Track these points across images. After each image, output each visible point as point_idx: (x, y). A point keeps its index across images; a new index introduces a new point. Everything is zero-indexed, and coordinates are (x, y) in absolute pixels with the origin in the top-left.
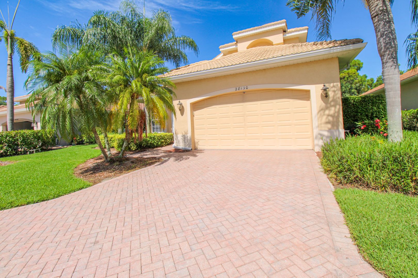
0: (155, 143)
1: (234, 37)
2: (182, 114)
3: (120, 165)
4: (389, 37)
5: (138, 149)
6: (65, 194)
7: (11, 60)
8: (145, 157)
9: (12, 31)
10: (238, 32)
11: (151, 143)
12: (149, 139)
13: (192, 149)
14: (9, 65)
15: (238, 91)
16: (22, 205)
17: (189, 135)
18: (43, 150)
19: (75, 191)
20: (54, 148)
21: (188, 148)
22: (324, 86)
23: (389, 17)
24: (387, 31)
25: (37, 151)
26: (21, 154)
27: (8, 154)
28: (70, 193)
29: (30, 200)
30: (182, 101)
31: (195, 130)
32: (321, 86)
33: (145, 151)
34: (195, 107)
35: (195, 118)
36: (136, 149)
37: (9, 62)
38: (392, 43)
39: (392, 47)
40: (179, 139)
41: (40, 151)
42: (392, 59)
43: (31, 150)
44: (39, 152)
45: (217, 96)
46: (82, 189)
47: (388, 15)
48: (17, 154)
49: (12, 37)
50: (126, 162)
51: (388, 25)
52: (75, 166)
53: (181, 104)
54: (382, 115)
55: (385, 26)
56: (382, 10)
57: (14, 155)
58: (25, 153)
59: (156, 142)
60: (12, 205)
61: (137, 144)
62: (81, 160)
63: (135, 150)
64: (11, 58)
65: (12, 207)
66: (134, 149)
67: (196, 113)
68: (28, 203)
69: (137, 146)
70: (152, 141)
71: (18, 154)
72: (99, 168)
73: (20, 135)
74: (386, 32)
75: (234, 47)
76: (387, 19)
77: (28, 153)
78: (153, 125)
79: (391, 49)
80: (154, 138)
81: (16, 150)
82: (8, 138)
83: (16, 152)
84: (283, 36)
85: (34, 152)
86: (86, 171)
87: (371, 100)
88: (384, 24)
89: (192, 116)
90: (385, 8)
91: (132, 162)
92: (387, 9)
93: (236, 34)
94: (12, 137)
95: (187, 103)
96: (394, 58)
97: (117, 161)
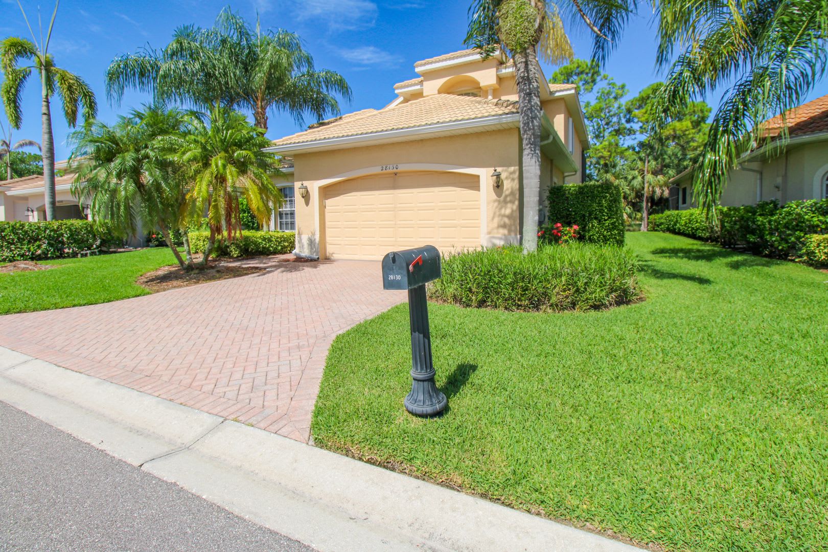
0: (272, 247)
1: (417, 70)
2: (307, 203)
3: (198, 273)
4: (528, 115)
5: (242, 255)
6: (117, 300)
7: (48, 107)
8: (244, 266)
9: (47, 55)
10: (423, 62)
11: (263, 248)
12: (260, 241)
13: (318, 258)
14: (45, 114)
15: (384, 171)
16: (67, 307)
17: (317, 238)
18: (102, 252)
19: (129, 298)
20: (119, 250)
21: (315, 256)
22: (495, 170)
23: (530, 87)
24: (526, 106)
25: (93, 254)
26: (69, 257)
27: (49, 255)
28: (122, 299)
29: (76, 302)
30: (306, 183)
31: (328, 231)
32: (491, 170)
33: (252, 258)
34: (327, 192)
35: (326, 210)
36: (239, 255)
37: (44, 110)
38: (531, 124)
39: (530, 129)
40: (303, 241)
41: (97, 253)
42: (529, 146)
43: (84, 252)
44: (96, 255)
45: (358, 178)
46: (138, 296)
47: (529, 85)
48: (62, 256)
49: (48, 66)
50: (209, 271)
51: (527, 98)
52: (140, 273)
53: (306, 188)
54: (604, 216)
55: (525, 100)
56: (523, 78)
57: (58, 257)
58: (75, 255)
59: (272, 245)
60: (56, 306)
61: (241, 247)
62: (152, 267)
63: (238, 257)
64: (48, 102)
65: (56, 308)
66: (235, 256)
67: (329, 202)
68: (74, 306)
69: (241, 251)
70: (266, 244)
71: (64, 257)
72: (169, 277)
73: (66, 228)
74: (525, 108)
75: (418, 87)
76: (528, 91)
77: (79, 255)
78: (281, 218)
79: (528, 132)
80: (270, 240)
81: (61, 250)
82: (48, 231)
83: (61, 254)
84: (497, 72)
85: (89, 255)
86: (152, 280)
87: (591, 192)
88: (524, 96)
89: (322, 208)
90: (526, 75)
91: (218, 271)
92: (528, 76)
93: (421, 65)
94: (54, 230)
95: (314, 187)
96: (531, 144)
97: (197, 268)
